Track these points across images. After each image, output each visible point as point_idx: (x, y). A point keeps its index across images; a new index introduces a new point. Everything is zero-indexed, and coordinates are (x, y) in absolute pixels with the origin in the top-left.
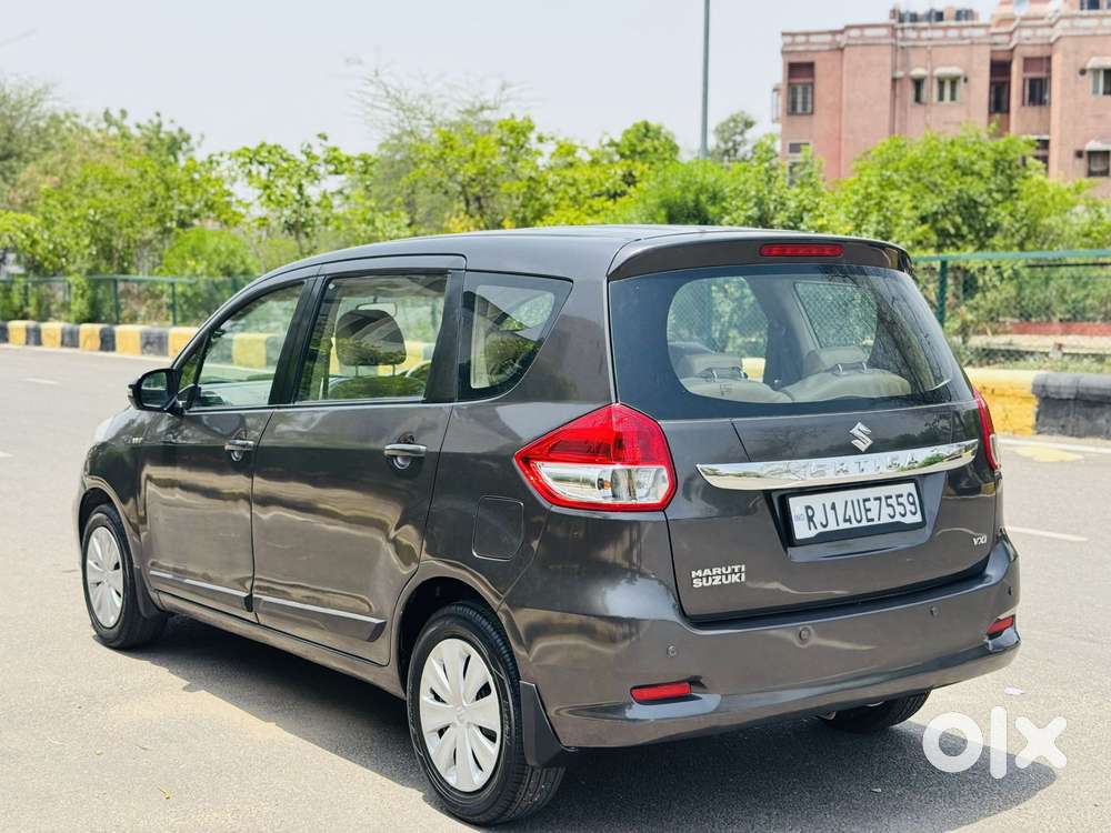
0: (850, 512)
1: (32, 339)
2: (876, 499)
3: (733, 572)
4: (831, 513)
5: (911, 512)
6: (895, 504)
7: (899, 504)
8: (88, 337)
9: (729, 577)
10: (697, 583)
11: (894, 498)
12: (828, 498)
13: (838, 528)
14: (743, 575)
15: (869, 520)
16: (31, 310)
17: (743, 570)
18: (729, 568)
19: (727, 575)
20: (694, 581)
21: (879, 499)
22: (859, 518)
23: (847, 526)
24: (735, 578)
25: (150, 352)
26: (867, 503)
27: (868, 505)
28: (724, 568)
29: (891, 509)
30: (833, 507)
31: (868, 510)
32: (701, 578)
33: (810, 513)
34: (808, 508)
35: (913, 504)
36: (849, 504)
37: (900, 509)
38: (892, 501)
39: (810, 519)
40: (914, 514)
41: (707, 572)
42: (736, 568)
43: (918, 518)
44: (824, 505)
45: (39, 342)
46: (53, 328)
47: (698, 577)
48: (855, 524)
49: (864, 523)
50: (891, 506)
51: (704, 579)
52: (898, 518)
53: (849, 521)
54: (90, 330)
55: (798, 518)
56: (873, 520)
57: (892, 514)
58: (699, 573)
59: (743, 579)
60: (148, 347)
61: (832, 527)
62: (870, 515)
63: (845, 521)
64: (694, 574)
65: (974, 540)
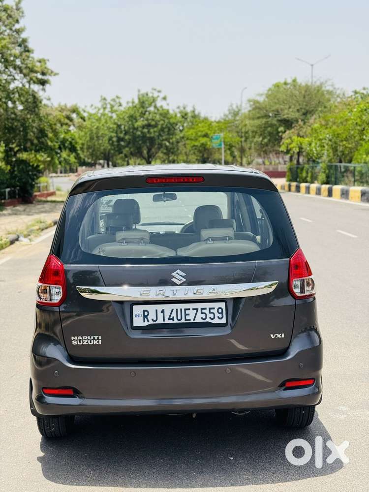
0: (174, 314)
1: (307, 192)
2: (193, 309)
3: (94, 339)
4: (160, 315)
5: (218, 317)
6: (207, 313)
7: (211, 313)
8: (324, 190)
9: (92, 341)
10: (74, 343)
11: (208, 310)
12: (160, 307)
13: (164, 322)
14: (100, 341)
15: (187, 320)
16: (309, 179)
17: (100, 338)
18: (92, 337)
19: (91, 340)
20: (73, 342)
21: (196, 309)
22: (179, 318)
23: (169, 322)
24: (95, 342)
25: (343, 198)
26: (187, 311)
27: (187, 312)
28: (89, 337)
29: (204, 315)
30: (163, 311)
31: (187, 315)
32: (77, 340)
33: (146, 314)
34: (144, 311)
35: (222, 313)
36: (175, 310)
37: (209, 315)
38: (206, 311)
39: (146, 317)
40: (221, 319)
41: (80, 338)
42: (96, 337)
43: (224, 321)
44: (157, 310)
45: (309, 193)
46: (314, 186)
47: (74, 340)
48: (176, 321)
49: (183, 321)
50: (205, 313)
51: (78, 341)
52: (208, 320)
53: (173, 319)
54: (325, 187)
55: (137, 316)
56: (190, 320)
57: (204, 318)
58: (76, 338)
59: (100, 343)
60: (343, 196)
61: (160, 321)
62: (188, 317)
63: (169, 319)
64: (73, 338)
65: (272, 335)
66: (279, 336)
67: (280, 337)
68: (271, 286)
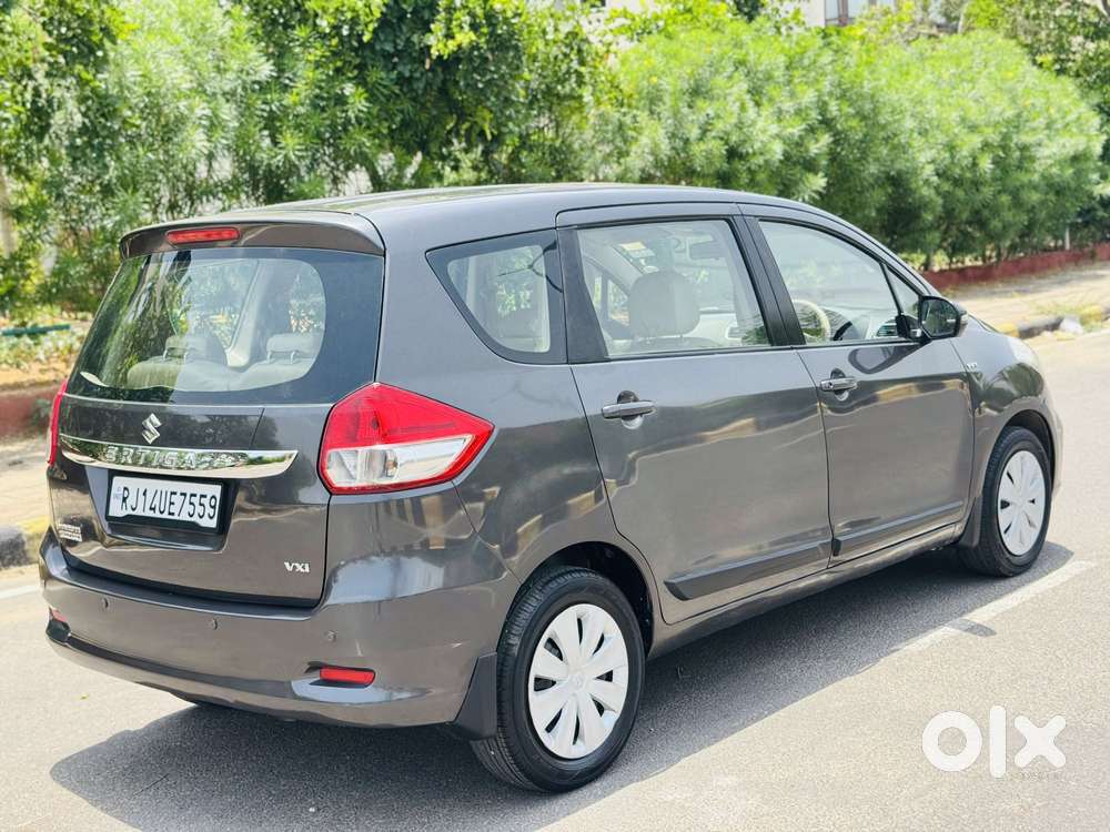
0: (156, 502)
2: (182, 494)
4: (141, 497)
5: (209, 515)
6: (197, 504)
7: (201, 505)
11: (198, 496)
12: (143, 485)
13: (143, 514)
15: (170, 514)
21: (185, 494)
22: (162, 510)
23: (150, 514)
26: (173, 496)
27: (174, 498)
29: (192, 507)
30: (145, 493)
31: (172, 503)
33: (126, 494)
34: (126, 489)
35: (214, 507)
36: (159, 493)
37: (199, 510)
38: (195, 500)
39: (124, 499)
40: (211, 518)
43: (213, 524)
44: (138, 490)
48: (158, 515)
49: (166, 515)
50: (193, 504)
52: (195, 519)
53: (154, 510)
55: (117, 497)
56: (173, 514)
57: (191, 513)
61: (139, 512)
62: (172, 509)
63: (151, 509)
65: (287, 564)
66: (299, 568)
67: (302, 570)
68: (282, 460)
